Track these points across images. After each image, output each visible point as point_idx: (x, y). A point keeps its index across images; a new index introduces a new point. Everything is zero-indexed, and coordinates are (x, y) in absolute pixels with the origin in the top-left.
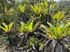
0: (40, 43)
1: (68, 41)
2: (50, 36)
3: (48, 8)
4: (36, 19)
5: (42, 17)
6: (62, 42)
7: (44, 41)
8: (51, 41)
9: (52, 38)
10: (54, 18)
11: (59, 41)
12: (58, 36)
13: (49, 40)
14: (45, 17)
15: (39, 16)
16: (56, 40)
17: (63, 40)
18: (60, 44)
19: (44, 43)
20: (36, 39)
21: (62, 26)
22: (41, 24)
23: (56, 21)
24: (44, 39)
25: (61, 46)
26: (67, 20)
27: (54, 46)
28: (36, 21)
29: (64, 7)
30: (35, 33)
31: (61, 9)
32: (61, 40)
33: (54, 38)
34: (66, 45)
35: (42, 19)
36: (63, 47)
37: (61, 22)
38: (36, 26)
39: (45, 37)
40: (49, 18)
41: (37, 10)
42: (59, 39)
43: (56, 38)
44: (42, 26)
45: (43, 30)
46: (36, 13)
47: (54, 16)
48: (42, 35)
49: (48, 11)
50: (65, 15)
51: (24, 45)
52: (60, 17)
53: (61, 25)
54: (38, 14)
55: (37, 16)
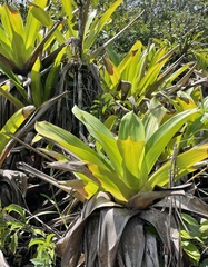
0: (37, 231)
1: (184, 211)
2: (91, 188)
3: (76, 28)
4: (14, 90)
5: (43, 78)
6: (152, 217)
7: (63, 218)
9: (103, 199)
10: (114, 80)
11: (140, 212)
12: (133, 187)
13: (87, 211)
14: (63, 79)
15: (26, 71)
16: (120, 206)
17: (160, 204)
18: (145, 232)
19: (62, 228)
20: (10, 209)
21: (154, 125)
22: (40, 120)
23: (124, 98)
24: (62, 207)
25: (152, 241)
26: (179, 93)
28: (15, 100)
29: (165, 18)
30: (8, 174)
31: (151, 27)
32: (147, 209)
33: (113, 199)
34: (175, 234)
36: (160, 244)
37: (151, 104)
38: (13, 130)
39: (64, 193)
40: (84, 80)
41: (18, 40)
42: (140, 204)
43: (120, 197)
44: (44, 130)
45: (53, 154)
46: (10, 56)
47: (111, 73)
48: (48, 184)
49: (79, 43)
50: (171, 62)
52: (143, 76)
53: (146, 120)
54: (21, 59)
55: (17, 72)
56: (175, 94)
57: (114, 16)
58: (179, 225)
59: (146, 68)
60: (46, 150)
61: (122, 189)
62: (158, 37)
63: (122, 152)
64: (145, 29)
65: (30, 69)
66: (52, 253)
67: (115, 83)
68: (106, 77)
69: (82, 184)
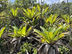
0: (34, 48)
1: (60, 45)
3: (40, 12)
4: (30, 23)
5: (35, 21)
6: (54, 46)
7: (38, 46)
8: (44, 45)
9: (45, 42)
11: (52, 45)
12: (51, 40)
14: (38, 21)
15: (32, 20)
16: (49, 44)
17: (56, 44)
18: (53, 48)
19: (38, 48)
20: (29, 44)
21: (54, 29)
22: (34, 28)
23: (49, 24)
24: (38, 44)
25: (54, 50)
26: (59, 23)
27: (47, 51)
28: (30, 25)
29: (56, 10)
30: (29, 38)
31: (54, 11)
32: (53, 44)
34: (58, 49)
35: (35, 23)
36: (56, 51)
37: (54, 25)
38: (30, 30)
39: (39, 41)
41: (30, 14)
42: (52, 44)
43: (49, 42)
44: (35, 30)
45: (37, 34)
46: (29, 17)
47: (47, 20)
48: (36, 40)
49: (41, 15)
50: (57, 18)
51: (17, 51)
54: (31, 18)
55: (30, 20)
56: (58, 24)
57: (47, 10)
58: (59, 47)
59: (53, 19)
60: (35, 34)
61: (49, 41)
62: (55, 13)
63: (49, 34)
64: (53, 12)
65: (32, 19)
66: (37, 52)
67: (47, 22)
68: (46, 21)
69: (42, 40)
